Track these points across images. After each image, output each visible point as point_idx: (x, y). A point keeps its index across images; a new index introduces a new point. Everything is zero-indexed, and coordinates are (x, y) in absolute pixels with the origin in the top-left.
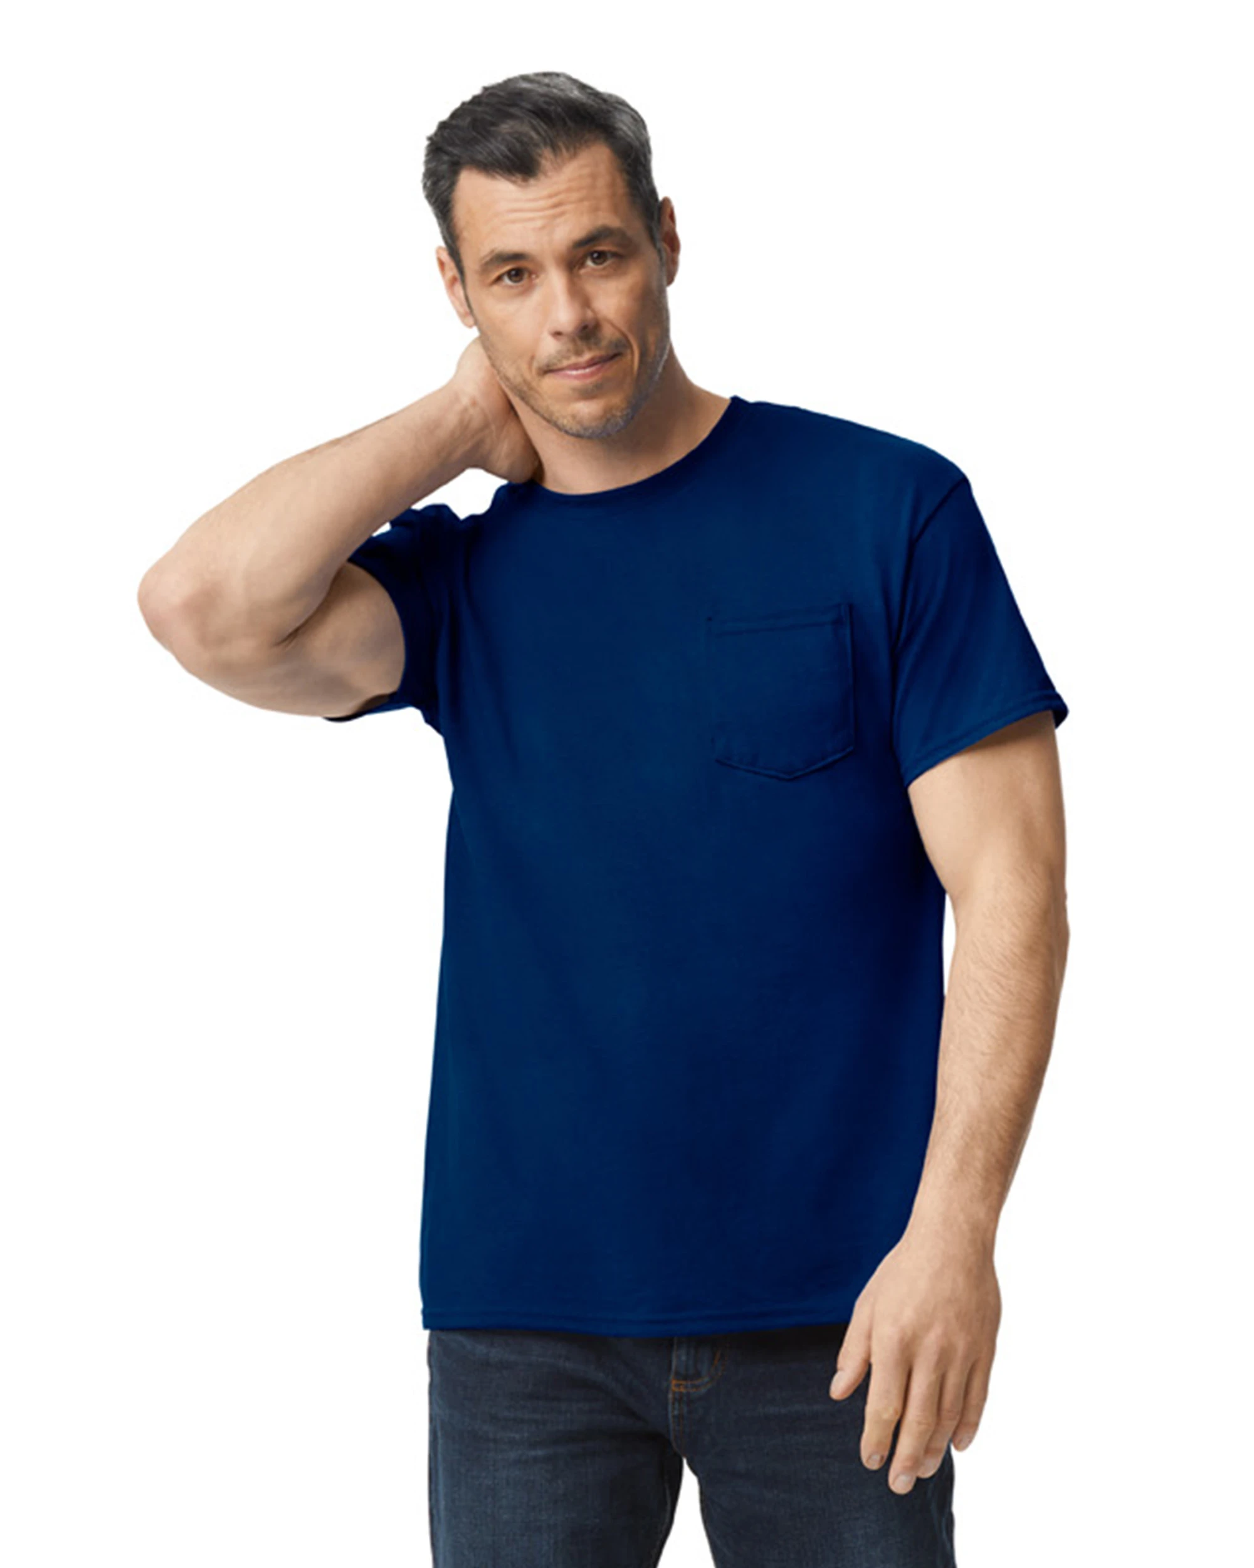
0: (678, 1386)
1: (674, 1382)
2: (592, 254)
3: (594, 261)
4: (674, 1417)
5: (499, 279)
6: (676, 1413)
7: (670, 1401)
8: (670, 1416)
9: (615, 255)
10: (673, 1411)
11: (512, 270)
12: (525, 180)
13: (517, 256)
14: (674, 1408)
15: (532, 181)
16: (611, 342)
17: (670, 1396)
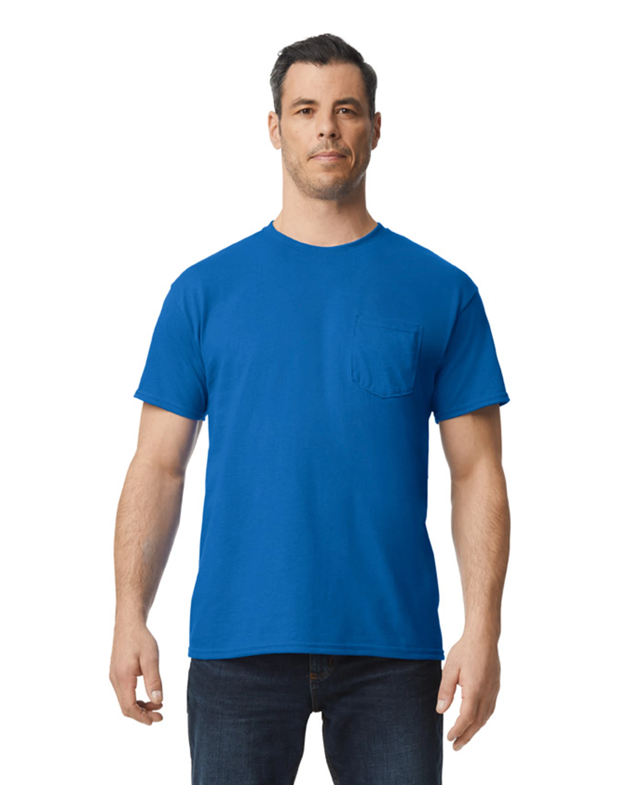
0: (313, 676)
1: (311, 675)
2: (343, 109)
3: (343, 112)
4: (313, 690)
5: (299, 112)
6: (314, 688)
7: (311, 684)
8: (311, 690)
9: (353, 112)
10: (312, 688)
11: (305, 109)
12: (321, 65)
13: (310, 102)
14: (312, 687)
15: (324, 66)
16: (343, 149)
17: (310, 681)
